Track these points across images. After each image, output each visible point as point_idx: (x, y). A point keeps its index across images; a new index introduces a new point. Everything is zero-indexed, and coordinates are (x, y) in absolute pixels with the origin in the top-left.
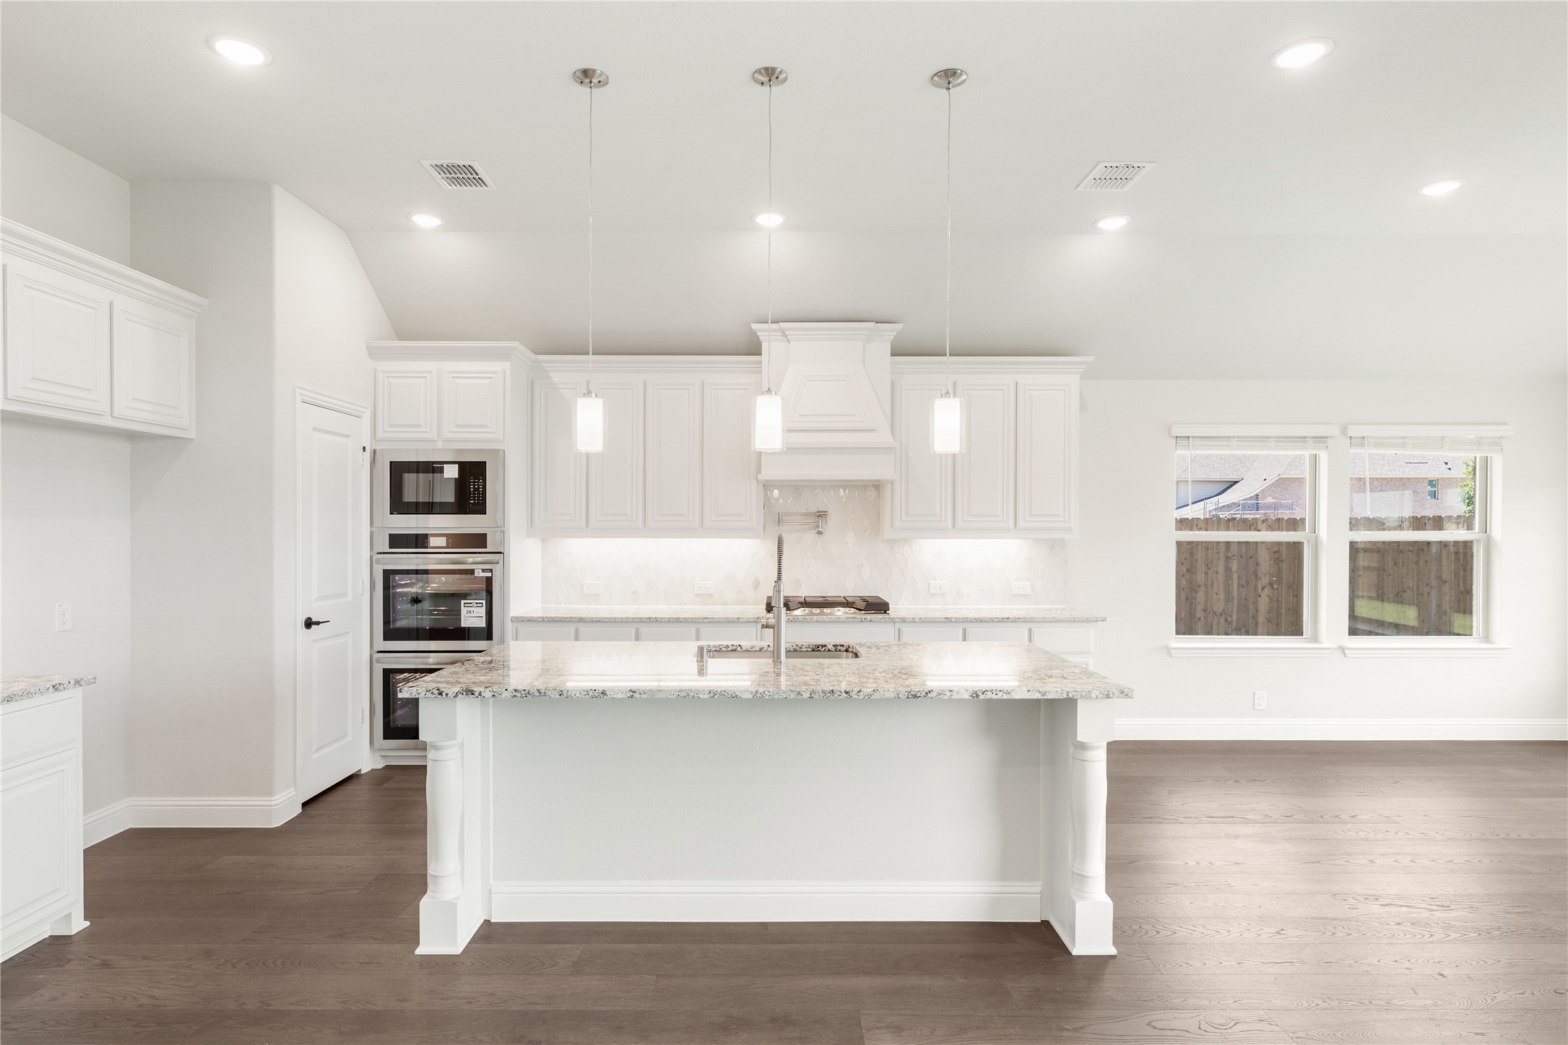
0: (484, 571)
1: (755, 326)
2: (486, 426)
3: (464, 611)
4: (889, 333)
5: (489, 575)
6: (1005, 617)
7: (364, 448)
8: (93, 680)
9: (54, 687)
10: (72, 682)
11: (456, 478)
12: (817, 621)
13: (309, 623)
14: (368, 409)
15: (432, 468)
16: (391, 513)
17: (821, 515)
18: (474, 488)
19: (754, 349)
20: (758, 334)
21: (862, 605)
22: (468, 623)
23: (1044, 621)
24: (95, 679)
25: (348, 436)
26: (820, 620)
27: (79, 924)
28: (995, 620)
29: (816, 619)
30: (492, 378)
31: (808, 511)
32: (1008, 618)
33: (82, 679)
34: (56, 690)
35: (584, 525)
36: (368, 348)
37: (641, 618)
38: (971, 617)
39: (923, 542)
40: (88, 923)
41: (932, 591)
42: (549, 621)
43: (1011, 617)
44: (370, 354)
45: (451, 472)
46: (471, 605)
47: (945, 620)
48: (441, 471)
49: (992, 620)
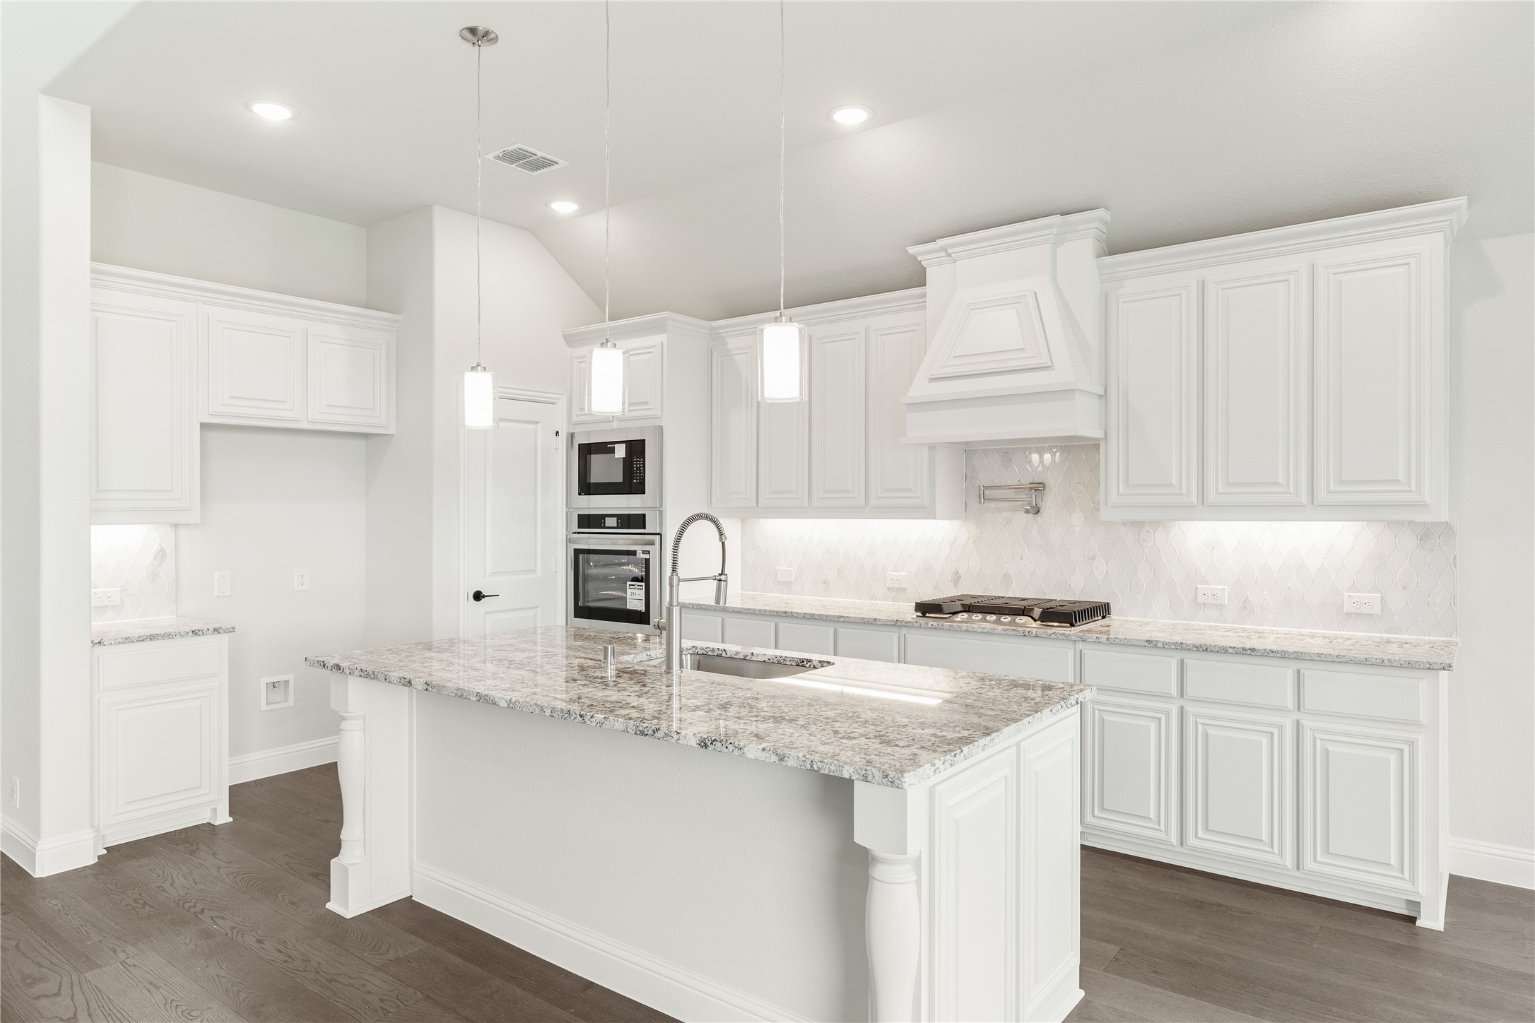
0: (644, 552)
1: (912, 250)
2: (646, 403)
3: (629, 591)
4: (1089, 226)
5: (647, 556)
6: (1248, 647)
7: (557, 432)
8: (232, 630)
9: (193, 632)
10: (211, 629)
11: (623, 458)
12: (967, 631)
13: (478, 596)
14: (563, 395)
15: (605, 448)
16: (579, 494)
17: (1038, 488)
18: (636, 467)
19: (918, 279)
20: (919, 258)
21: (1037, 612)
22: (632, 605)
23: (1320, 659)
24: (234, 628)
25: (537, 423)
26: (970, 629)
27: (223, 817)
28: (1230, 650)
29: (965, 628)
30: (651, 352)
31: (1020, 483)
32: (1253, 650)
33: (221, 628)
34: (196, 634)
35: (754, 504)
36: (565, 337)
37: (777, 612)
38: (1189, 642)
39: (1185, 525)
40: (231, 819)
41: (1200, 600)
42: (698, 608)
43: (1257, 648)
44: (567, 342)
45: (620, 452)
46: (634, 587)
47: (1147, 644)
48: (612, 451)
49: (1224, 650)
